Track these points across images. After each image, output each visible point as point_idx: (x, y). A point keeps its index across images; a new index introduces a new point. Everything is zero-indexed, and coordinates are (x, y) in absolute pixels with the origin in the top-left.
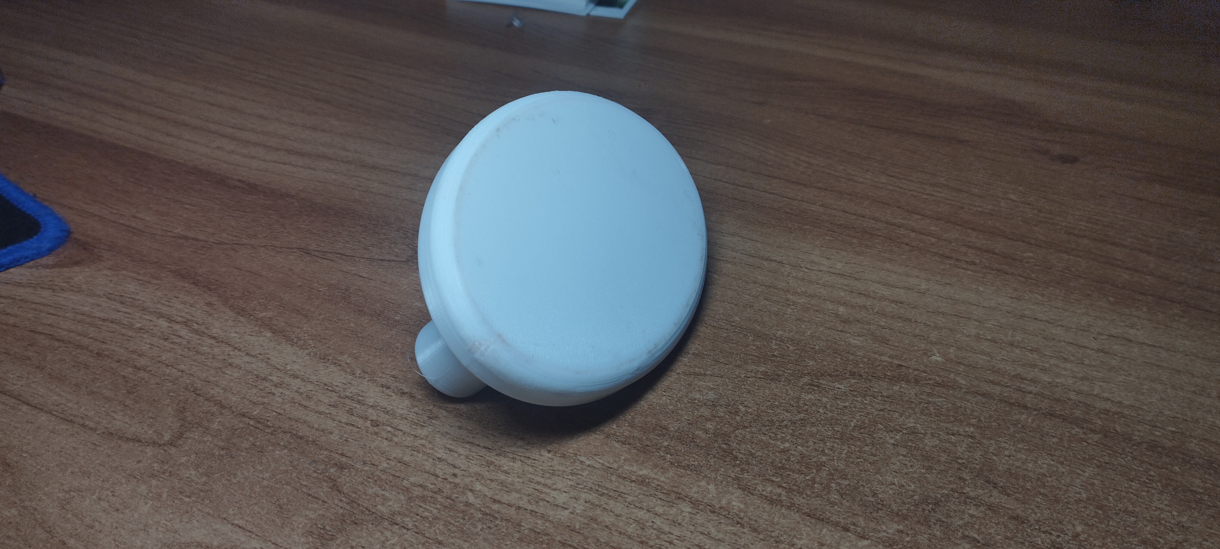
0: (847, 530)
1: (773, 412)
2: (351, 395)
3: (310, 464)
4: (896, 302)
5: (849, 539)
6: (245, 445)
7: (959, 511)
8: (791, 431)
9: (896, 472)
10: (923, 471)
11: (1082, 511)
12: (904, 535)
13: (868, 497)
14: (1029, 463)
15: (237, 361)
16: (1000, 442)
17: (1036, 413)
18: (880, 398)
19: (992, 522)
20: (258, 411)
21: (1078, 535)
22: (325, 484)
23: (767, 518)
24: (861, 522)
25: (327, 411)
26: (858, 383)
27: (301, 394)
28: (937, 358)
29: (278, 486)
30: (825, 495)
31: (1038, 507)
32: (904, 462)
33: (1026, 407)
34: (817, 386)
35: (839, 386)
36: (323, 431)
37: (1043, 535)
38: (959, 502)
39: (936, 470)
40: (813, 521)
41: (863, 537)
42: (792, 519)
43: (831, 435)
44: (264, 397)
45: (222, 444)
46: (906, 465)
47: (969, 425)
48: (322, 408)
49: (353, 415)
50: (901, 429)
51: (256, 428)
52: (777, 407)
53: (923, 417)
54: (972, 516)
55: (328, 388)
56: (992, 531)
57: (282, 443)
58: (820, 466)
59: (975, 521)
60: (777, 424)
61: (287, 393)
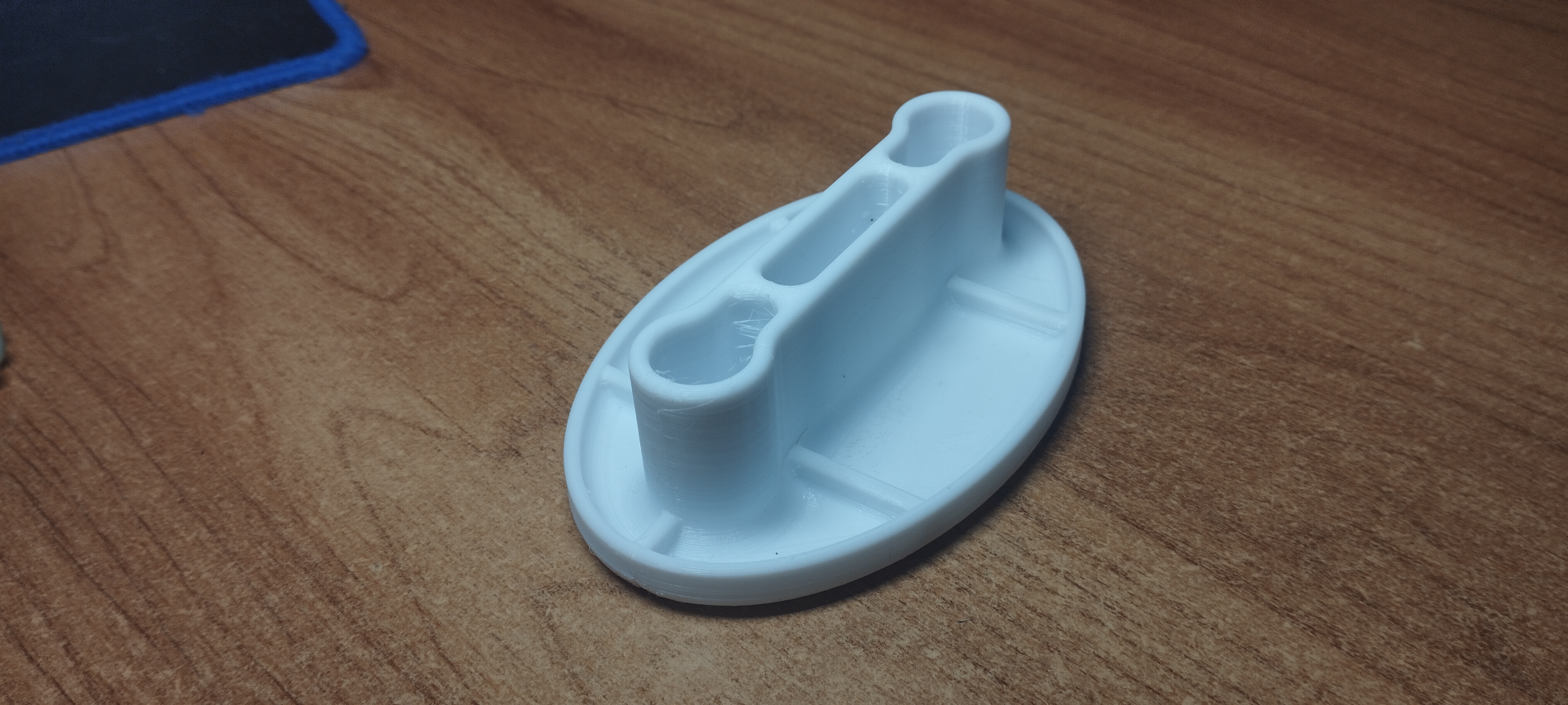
0: (1171, 546)
1: (1132, 380)
2: (603, 277)
3: (530, 347)
4: (1383, 259)
5: (1170, 559)
6: (469, 314)
7: (1352, 554)
8: (1146, 409)
9: (1279, 487)
10: (1320, 492)
11: (1548, 589)
12: (1252, 569)
13: (1222, 510)
14: (1495, 509)
15: (492, 219)
16: (1461, 473)
17: (1538, 442)
18: (1299, 386)
19: (1396, 577)
20: (495, 279)
21: (1526, 619)
22: (538, 373)
23: (1064, 511)
24: (1198, 540)
25: (570, 291)
26: (1274, 361)
27: (549, 267)
28: (1415, 345)
29: (487, 366)
30: (1160, 498)
31: (1479, 571)
32: (1297, 476)
33: (1526, 433)
34: (1211, 357)
35: (1244, 361)
36: (558, 312)
37: (1469, 610)
38: (1357, 542)
39: (1341, 493)
40: (1128, 527)
41: (1191, 561)
42: (1098, 519)
43: (1202, 423)
44: (506, 264)
45: (444, 309)
46: (1298, 480)
47: (1423, 442)
48: (566, 287)
49: (597, 300)
50: (1312, 432)
51: (487, 297)
52: (1141, 374)
53: (1355, 421)
54: (1369, 564)
55: (581, 264)
56: (1391, 589)
57: (508, 319)
58: (1168, 460)
59: (1370, 572)
60: (1132, 396)
61: (534, 263)
